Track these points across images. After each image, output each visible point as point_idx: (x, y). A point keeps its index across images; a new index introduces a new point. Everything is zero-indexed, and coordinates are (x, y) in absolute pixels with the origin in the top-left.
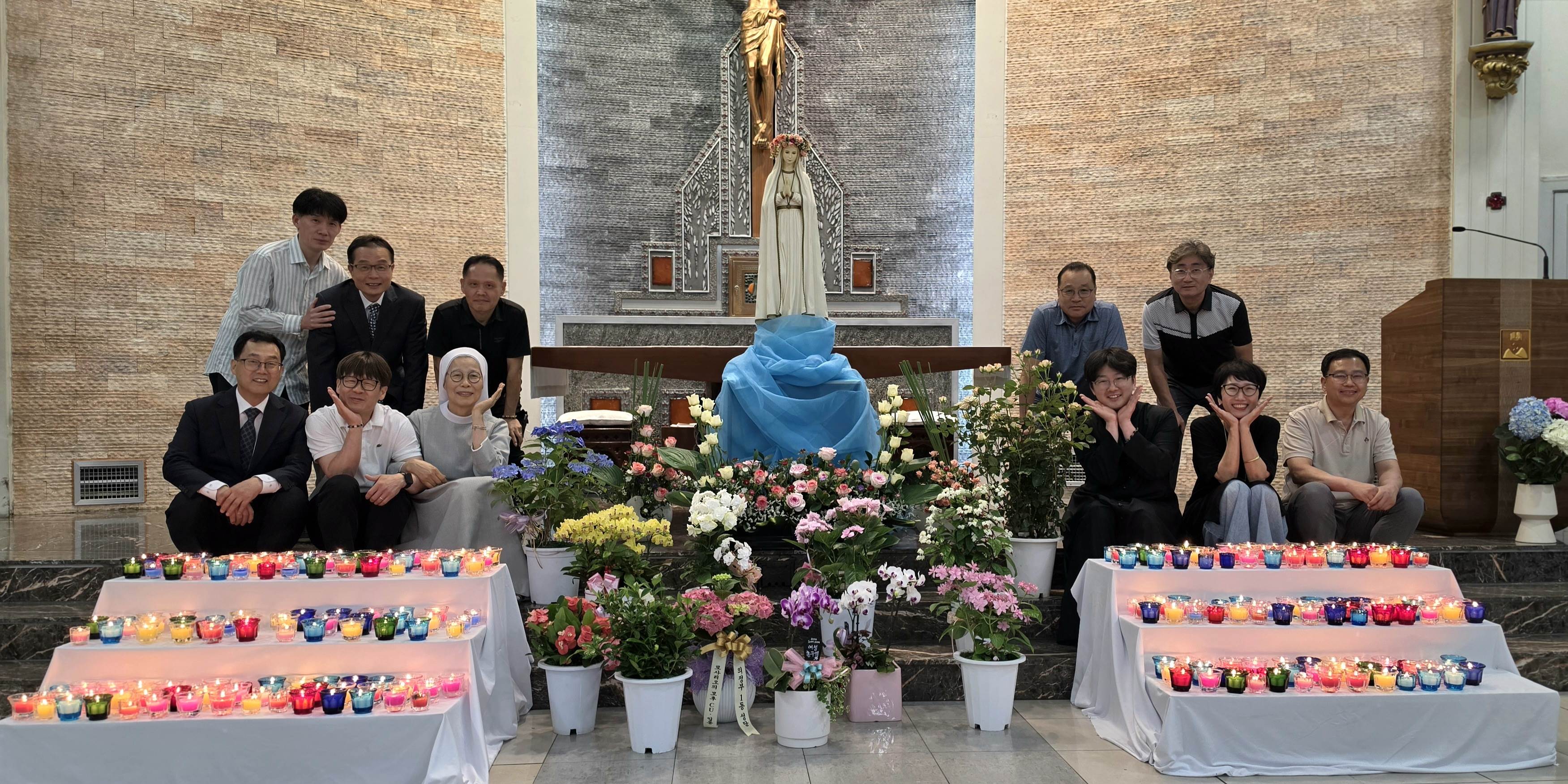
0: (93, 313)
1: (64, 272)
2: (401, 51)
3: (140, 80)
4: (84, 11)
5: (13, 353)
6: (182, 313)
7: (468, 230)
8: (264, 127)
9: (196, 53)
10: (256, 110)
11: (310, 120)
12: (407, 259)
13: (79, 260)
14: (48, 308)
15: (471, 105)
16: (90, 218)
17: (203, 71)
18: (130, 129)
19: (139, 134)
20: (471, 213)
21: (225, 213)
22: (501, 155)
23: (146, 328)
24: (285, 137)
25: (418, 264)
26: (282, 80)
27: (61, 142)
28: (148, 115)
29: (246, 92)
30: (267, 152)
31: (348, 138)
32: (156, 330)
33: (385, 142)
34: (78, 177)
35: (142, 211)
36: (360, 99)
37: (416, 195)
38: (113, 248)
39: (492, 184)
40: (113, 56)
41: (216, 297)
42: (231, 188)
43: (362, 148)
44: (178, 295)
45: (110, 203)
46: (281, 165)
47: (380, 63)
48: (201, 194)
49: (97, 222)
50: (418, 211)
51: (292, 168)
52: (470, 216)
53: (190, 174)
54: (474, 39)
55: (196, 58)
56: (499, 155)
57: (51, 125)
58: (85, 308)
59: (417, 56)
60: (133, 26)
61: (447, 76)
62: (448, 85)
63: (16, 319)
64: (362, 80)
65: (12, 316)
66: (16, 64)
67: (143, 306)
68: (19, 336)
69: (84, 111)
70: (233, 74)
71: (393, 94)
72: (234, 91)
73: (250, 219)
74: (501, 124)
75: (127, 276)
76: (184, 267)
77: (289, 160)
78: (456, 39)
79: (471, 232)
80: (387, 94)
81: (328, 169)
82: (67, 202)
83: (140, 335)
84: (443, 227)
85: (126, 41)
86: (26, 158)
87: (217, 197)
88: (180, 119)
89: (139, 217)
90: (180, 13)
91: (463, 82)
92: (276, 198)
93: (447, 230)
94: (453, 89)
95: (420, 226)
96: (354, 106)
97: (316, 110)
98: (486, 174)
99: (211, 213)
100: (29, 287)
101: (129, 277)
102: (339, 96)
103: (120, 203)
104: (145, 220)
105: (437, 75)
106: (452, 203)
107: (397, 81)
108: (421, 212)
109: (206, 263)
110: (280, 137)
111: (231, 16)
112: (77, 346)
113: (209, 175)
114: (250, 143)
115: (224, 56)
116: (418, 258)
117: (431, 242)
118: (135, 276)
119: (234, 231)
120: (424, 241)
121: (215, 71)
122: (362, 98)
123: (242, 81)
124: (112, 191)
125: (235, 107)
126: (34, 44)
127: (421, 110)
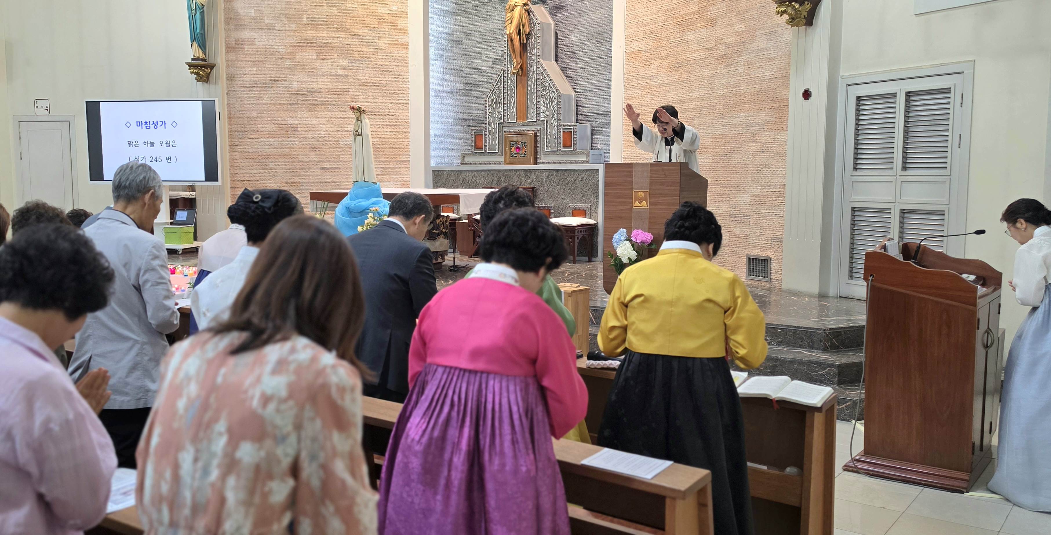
0: (255, 171)
1: (246, 156)
2: (365, 50)
3: (268, 78)
4: (249, 54)
5: (231, 187)
8: (312, 91)
9: (288, 64)
10: (310, 84)
11: (330, 86)
13: (250, 151)
14: (241, 170)
15: (395, 69)
16: (253, 134)
17: (290, 71)
18: (265, 97)
19: (268, 100)
20: (395, 120)
21: (299, 129)
22: (407, 91)
23: (272, 177)
24: (320, 94)
26: (319, 70)
27: (244, 106)
28: (271, 92)
29: (306, 78)
30: (314, 102)
31: (344, 92)
32: (276, 177)
33: (359, 91)
34: (250, 119)
35: (270, 130)
36: (349, 73)
37: (372, 114)
38: (261, 146)
39: (403, 105)
40: (259, 70)
41: (297, 163)
42: (301, 118)
43: (350, 95)
44: (283, 163)
45: (259, 128)
46: (319, 107)
47: (357, 56)
48: (290, 122)
49: (255, 136)
50: (373, 121)
51: (323, 107)
52: (394, 121)
53: (286, 114)
54: (396, 38)
55: (287, 66)
56: (405, 91)
57: (240, 100)
58: (253, 170)
59: (372, 50)
60: (266, 57)
61: (384, 57)
62: (385, 61)
63: (232, 175)
64: (350, 65)
65: (230, 174)
66: (229, 78)
67: (271, 168)
68: (233, 181)
69: (250, 93)
70: (300, 71)
71: (362, 69)
72: (302, 78)
73: (308, 130)
74: (407, 76)
75: (266, 156)
76: (285, 152)
77: (322, 104)
78: (388, 39)
80: (360, 70)
81: (337, 106)
82: (246, 129)
83: (271, 179)
84: (383, 127)
85: (263, 63)
86: (233, 114)
87: (295, 123)
88: (282, 92)
89: (270, 133)
90: (281, 48)
91: (391, 59)
92: (317, 121)
94: (387, 63)
96: (347, 77)
97: (332, 81)
98: (401, 101)
99: (294, 129)
100: (235, 162)
101: (267, 157)
102: (341, 73)
103: (263, 128)
104: (272, 134)
105: (381, 57)
107: (364, 63)
108: (374, 121)
109: (292, 150)
110: (318, 95)
111: (299, 46)
112: (250, 184)
113: (293, 114)
114: (308, 98)
115: (297, 63)
118: (268, 156)
119: (302, 136)
121: (294, 70)
122: (350, 73)
123: (304, 73)
124: (260, 123)
125: (302, 84)
126: (234, 69)
127: (374, 75)
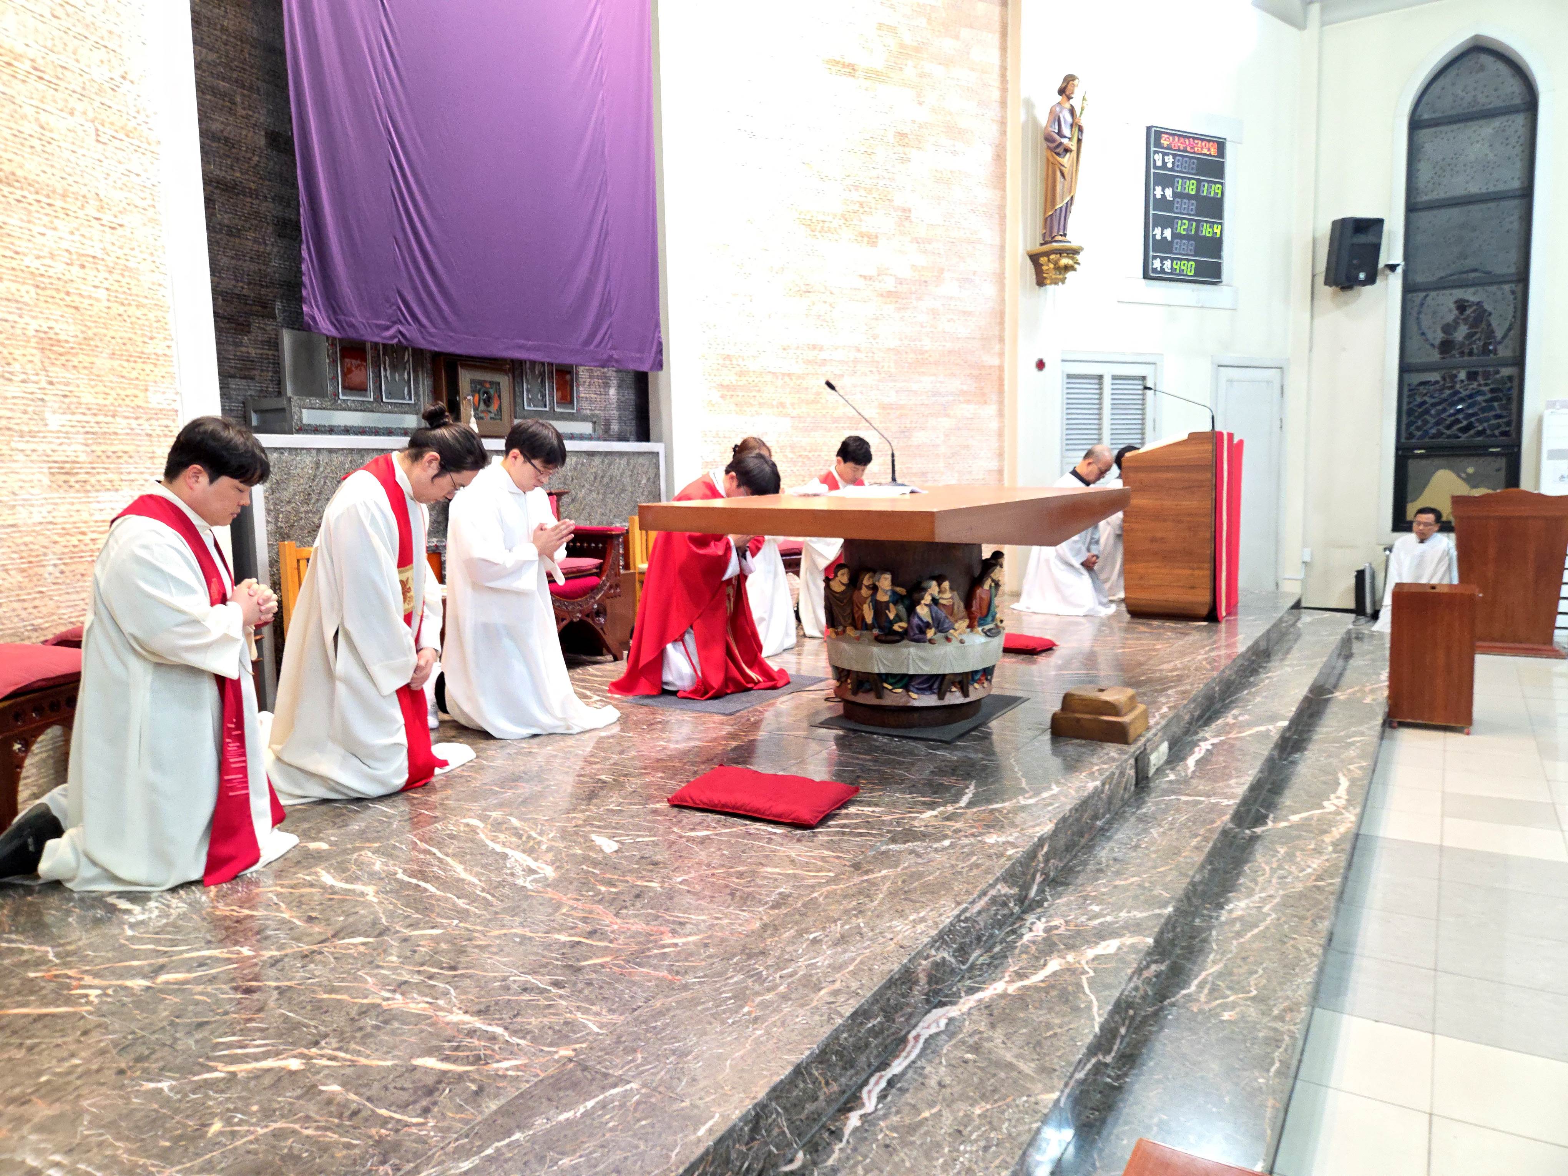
7: (120, 278)
12: (34, 325)
25: (52, 335)
79: (124, 281)
93: (90, 272)
95: (48, 261)
106: (94, 223)
116: (51, 324)
117: (68, 294)
120: (58, 290)
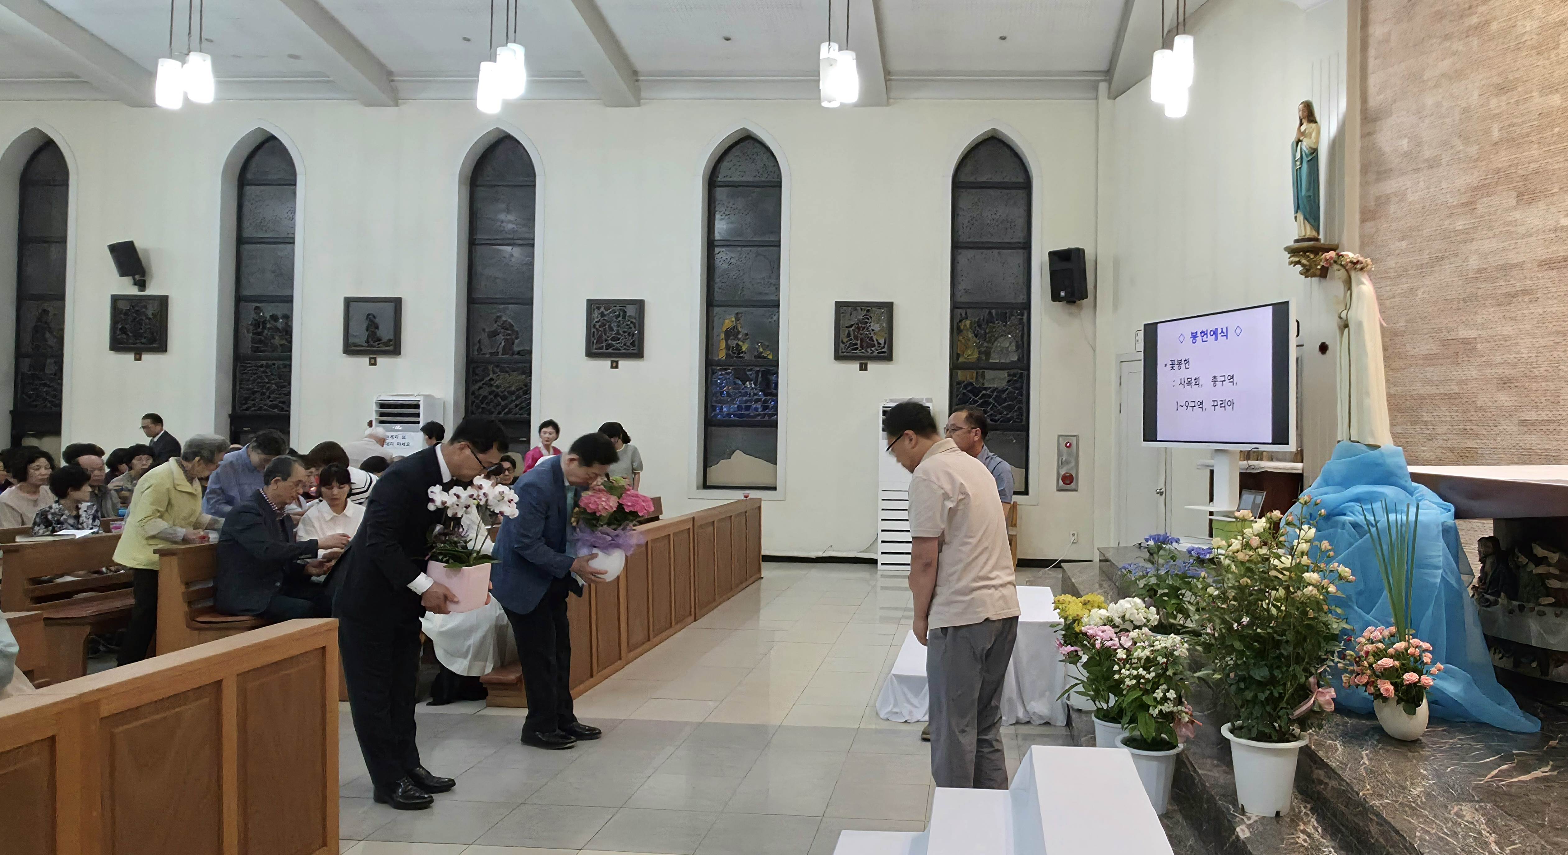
3: (1426, 257)
4: (1397, 218)
6: (1450, 427)
8: (1506, 269)
9: (1461, 224)
10: (1502, 256)
11: (1542, 253)
16: (1398, 361)
17: (1465, 236)
18: (1420, 293)
19: (1425, 296)
21: (1479, 346)
23: (1428, 439)
24: (1522, 273)
26: (1521, 225)
28: (1431, 281)
29: (1494, 244)
30: (1509, 290)
32: (1434, 440)
35: (1427, 352)
38: (1410, 381)
40: (1412, 244)
41: (1472, 413)
42: (1483, 324)
44: (1447, 414)
45: (1408, 350)
46: (1519, 298)
48: (1464, 333)
49: (1402, 364)
51: (1527, 298)
53: (1456, 318)
55: (1461, 227)
60: (1424, 217)
70: (1486, 232)
72: (1486, 245)
73: (1495, 348)
76: (1452, 392)
77: (1525, 292)
83: (1425, 444)
85: (1419, 231)
87: (1471, 334)
88: (1450, 278)
89: (1425, 357)
90: (1451, 198)
92: (1514, 327)
97: (1547, 243)
99: (1469, 347)
101: (1419, 402)
103: (1414, 348)
104: (1429, 359)
109: (1465, 387)
110: (1518, 274)
111: (1484, 186)
113: (1468, 317)
114: (1498, 284)
115: (1478, 220)
118: (1422, 401)
119: (1484, 359)
121: (1473, 233)
123: (1491, 235)
